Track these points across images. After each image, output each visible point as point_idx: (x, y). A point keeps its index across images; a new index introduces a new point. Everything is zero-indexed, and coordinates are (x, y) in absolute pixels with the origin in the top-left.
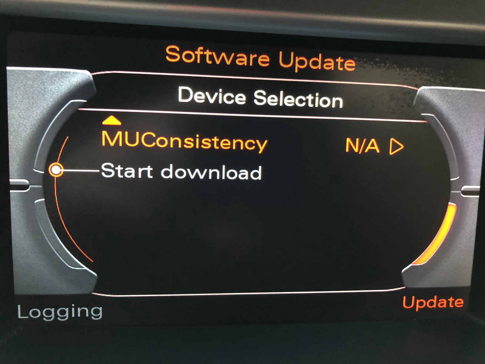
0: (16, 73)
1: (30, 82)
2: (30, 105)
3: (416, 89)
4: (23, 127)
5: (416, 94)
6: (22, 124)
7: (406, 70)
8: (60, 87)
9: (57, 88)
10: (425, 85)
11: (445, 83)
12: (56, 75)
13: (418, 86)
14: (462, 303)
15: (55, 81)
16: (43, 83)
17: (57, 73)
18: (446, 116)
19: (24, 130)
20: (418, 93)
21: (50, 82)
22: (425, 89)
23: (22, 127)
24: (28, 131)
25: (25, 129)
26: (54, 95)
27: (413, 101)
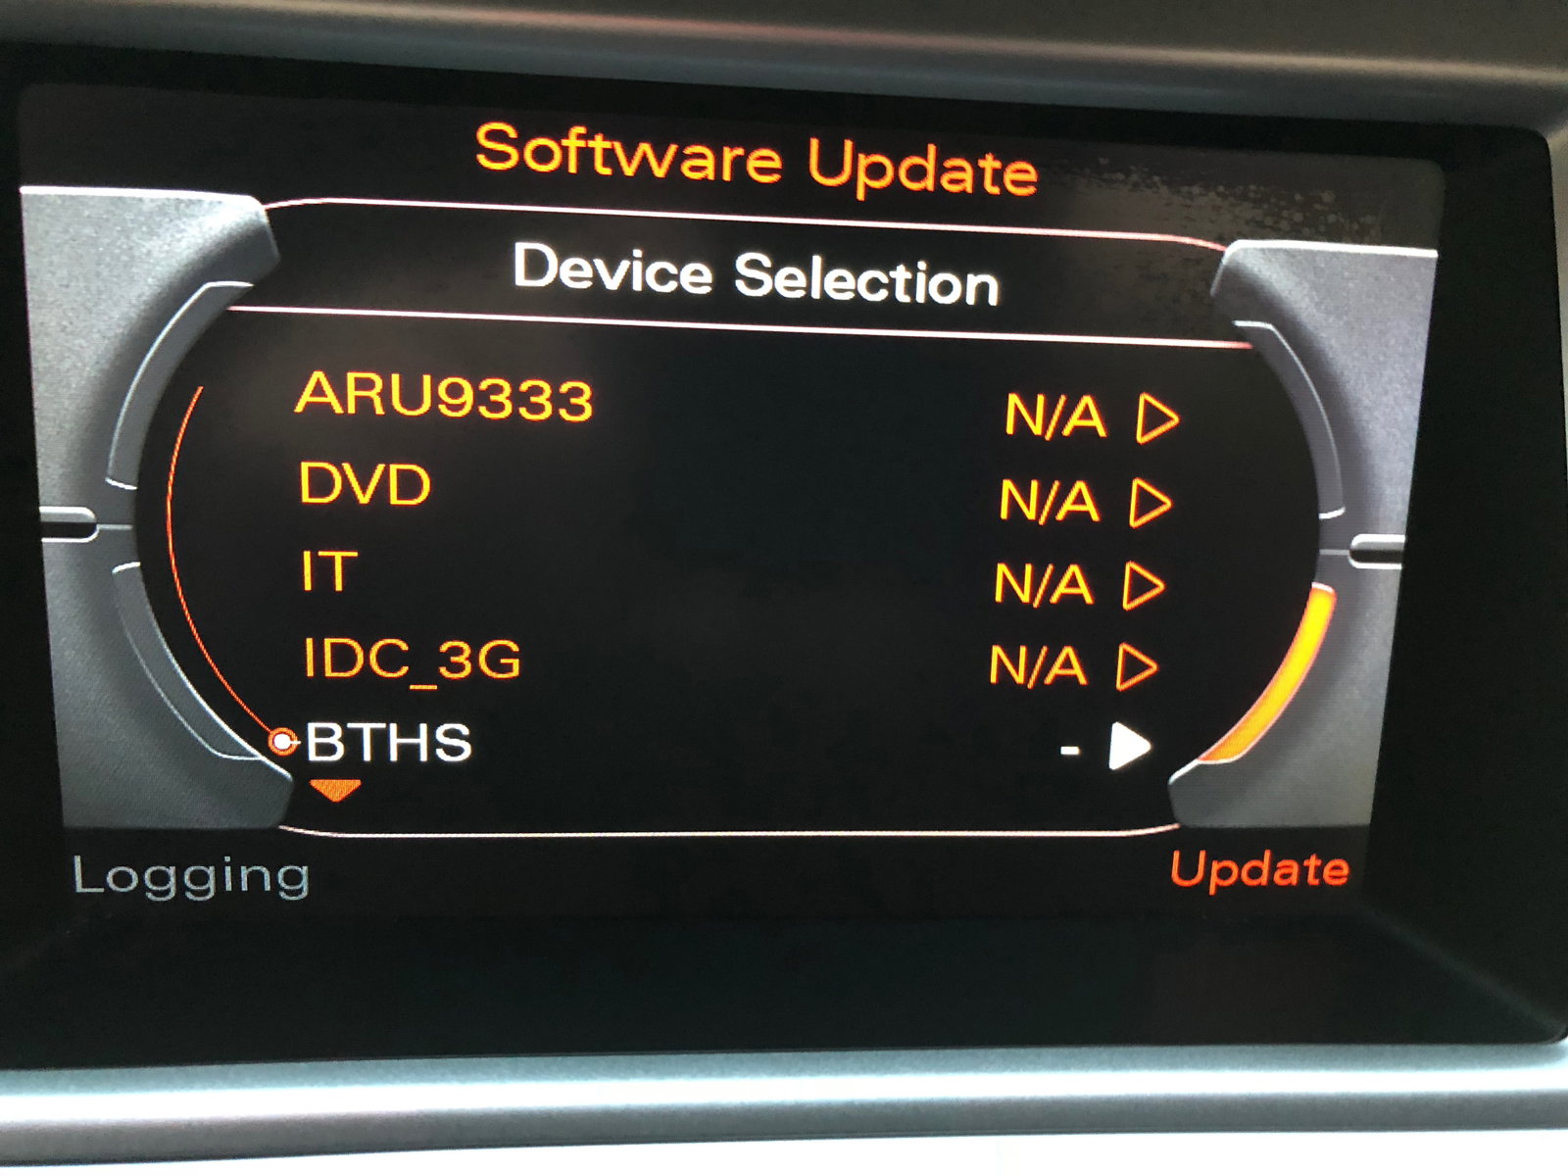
0: (48, 204)
1: (88, 231)
3: (1218, 247)
4: (74, 358)
5: (1220, 261)
6: (70, 349)
7: (1190, 193)
8: (175, 244)
9: (166, 248)
10: (1245, 237)
12: (162, 209)
13: (1226, 241)
14: (1346, 871)
15: (160, 225)
17: (164, 204)
18: (1310, 328)
19: (75, 366)
20: (1225, 261)
21: (144, 229)
22: (1246, 250)
23: (69, 357)
24: (88, 369)
25: (80, 364)
27: (1209, 286)
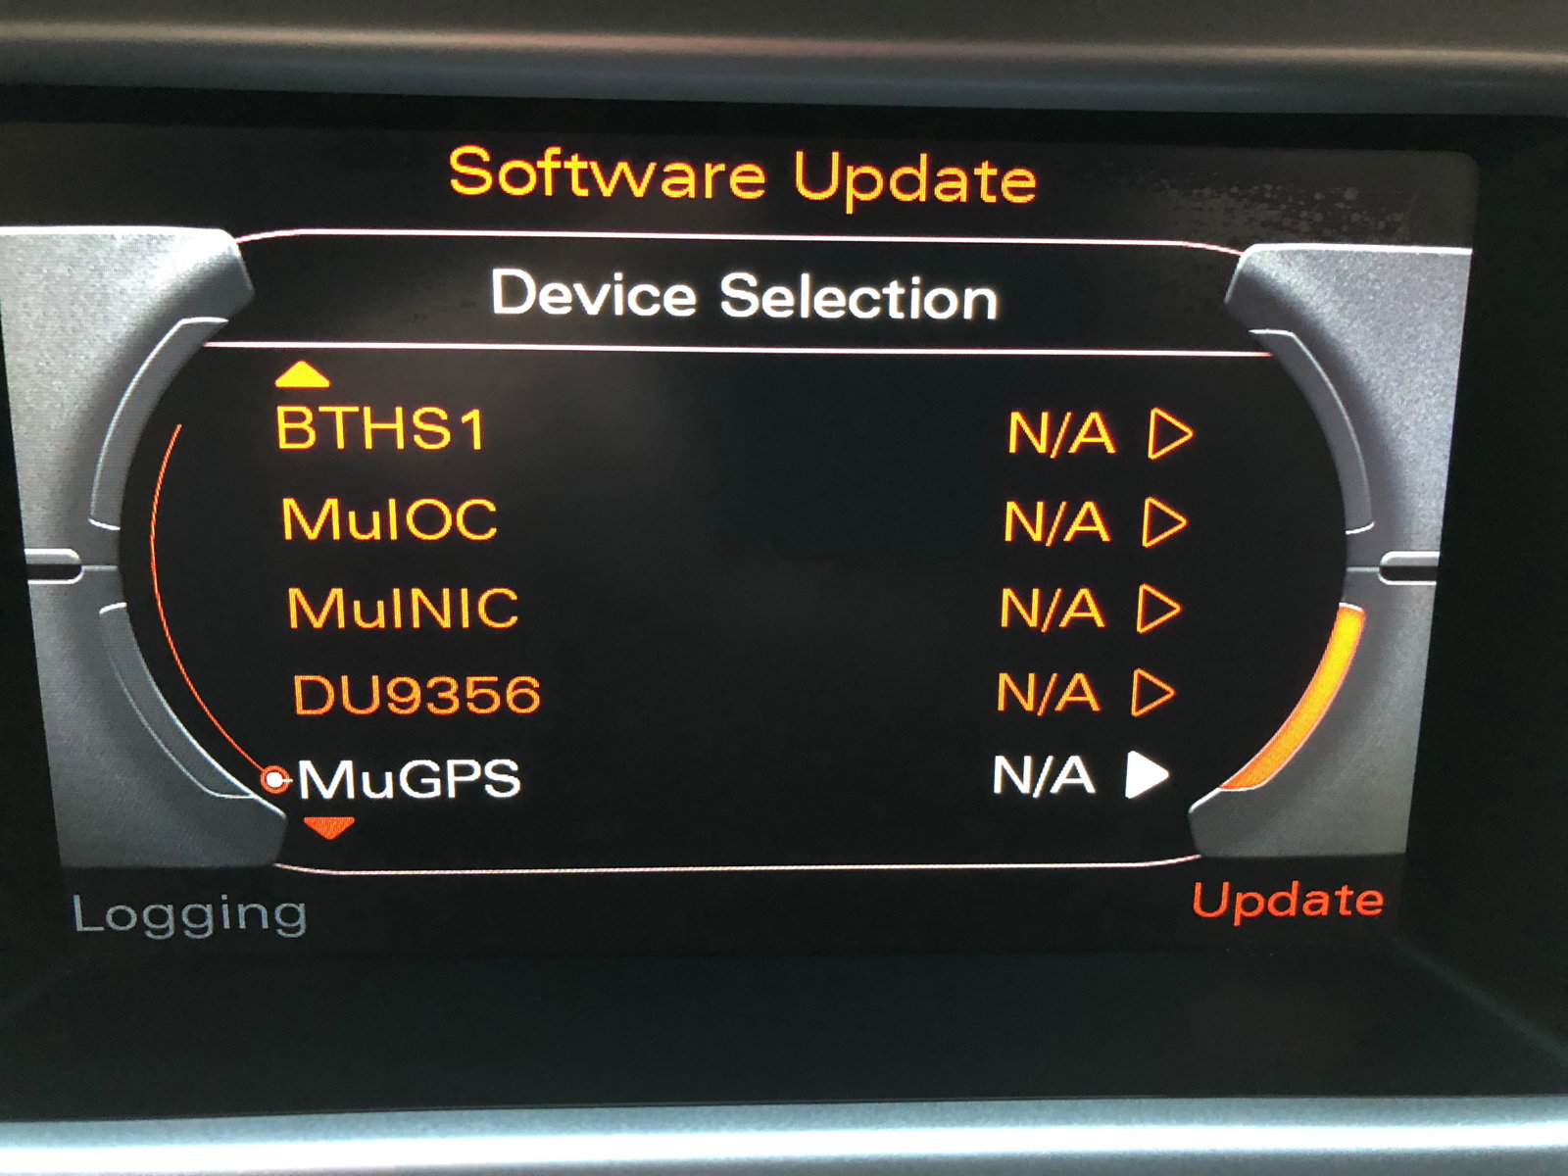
1: (62, 270)
2: (66, 337)
3: (1233, 252)
4: (52, 399)
5: (1235, 267)
6: (48, 391)
7: (1200, 195)
8: (148, 281)
9: (140, 285)
10: (1262, 240)
11: (1327, 232)
13: (1241, 244)
14: (1380, 902)
15: (132, 262)
16: (99, 271)
17: (135, 241)
18: (1333, 334)
19: (54, 407)
20: (1239, 266)
21: (117, 267)
22: (1262, 255)
24: (67, 410)
25: (58, 406)
26: (133, 306)
27: (1223, 292)
